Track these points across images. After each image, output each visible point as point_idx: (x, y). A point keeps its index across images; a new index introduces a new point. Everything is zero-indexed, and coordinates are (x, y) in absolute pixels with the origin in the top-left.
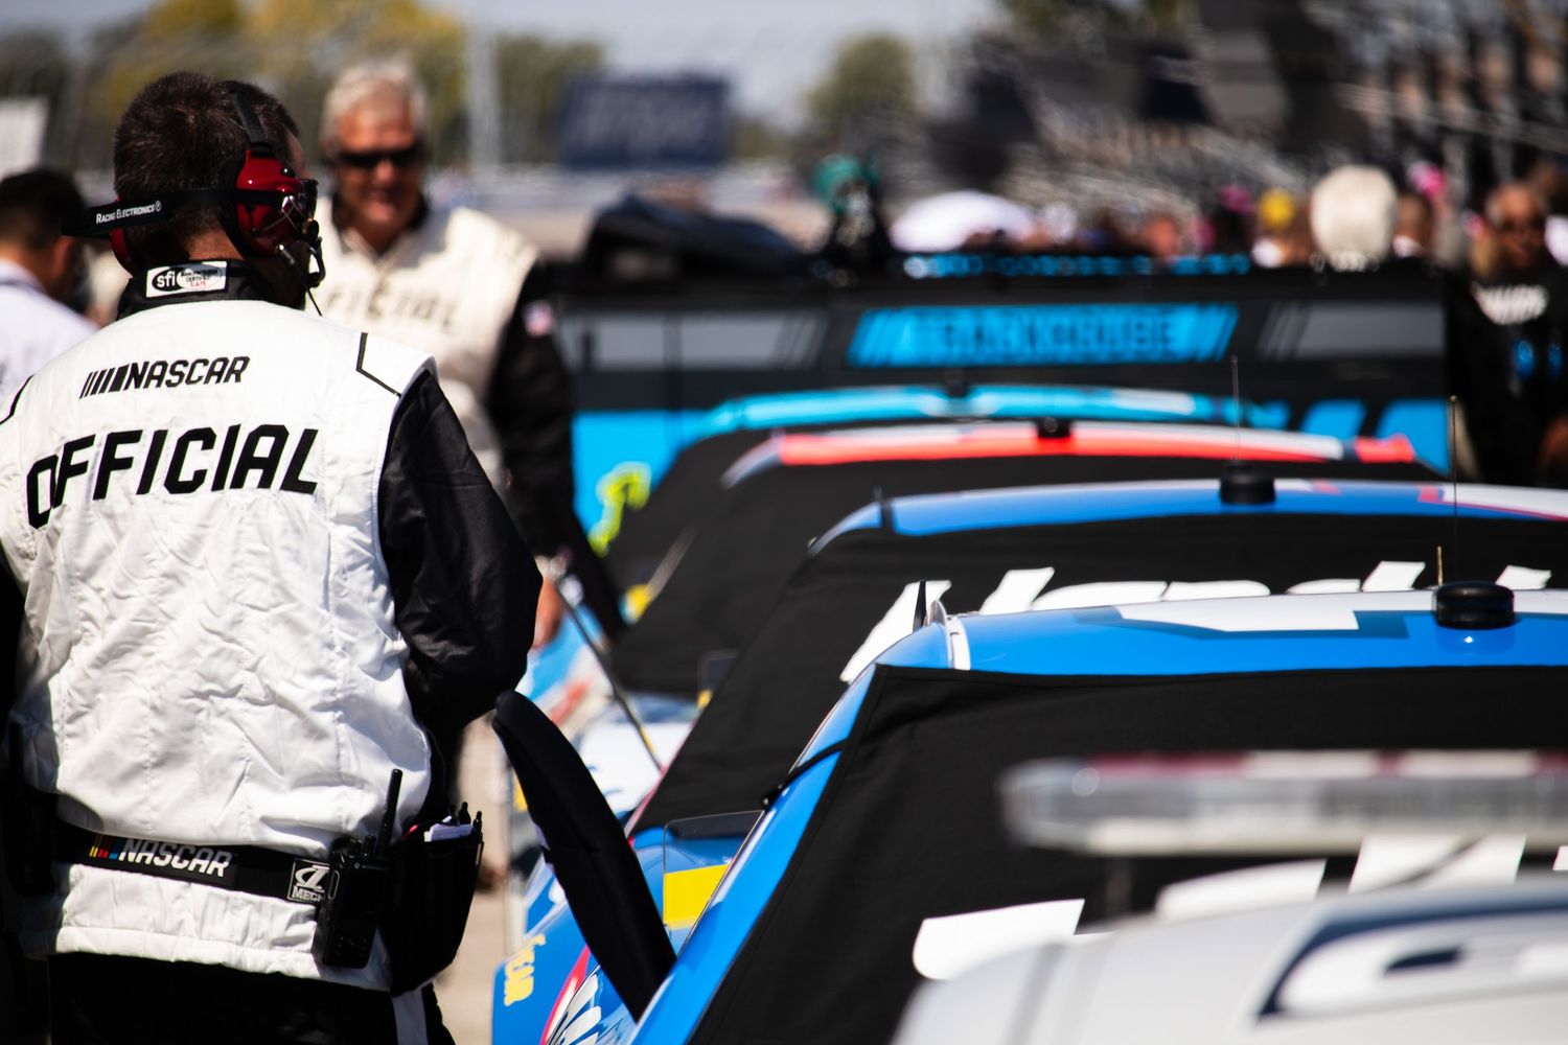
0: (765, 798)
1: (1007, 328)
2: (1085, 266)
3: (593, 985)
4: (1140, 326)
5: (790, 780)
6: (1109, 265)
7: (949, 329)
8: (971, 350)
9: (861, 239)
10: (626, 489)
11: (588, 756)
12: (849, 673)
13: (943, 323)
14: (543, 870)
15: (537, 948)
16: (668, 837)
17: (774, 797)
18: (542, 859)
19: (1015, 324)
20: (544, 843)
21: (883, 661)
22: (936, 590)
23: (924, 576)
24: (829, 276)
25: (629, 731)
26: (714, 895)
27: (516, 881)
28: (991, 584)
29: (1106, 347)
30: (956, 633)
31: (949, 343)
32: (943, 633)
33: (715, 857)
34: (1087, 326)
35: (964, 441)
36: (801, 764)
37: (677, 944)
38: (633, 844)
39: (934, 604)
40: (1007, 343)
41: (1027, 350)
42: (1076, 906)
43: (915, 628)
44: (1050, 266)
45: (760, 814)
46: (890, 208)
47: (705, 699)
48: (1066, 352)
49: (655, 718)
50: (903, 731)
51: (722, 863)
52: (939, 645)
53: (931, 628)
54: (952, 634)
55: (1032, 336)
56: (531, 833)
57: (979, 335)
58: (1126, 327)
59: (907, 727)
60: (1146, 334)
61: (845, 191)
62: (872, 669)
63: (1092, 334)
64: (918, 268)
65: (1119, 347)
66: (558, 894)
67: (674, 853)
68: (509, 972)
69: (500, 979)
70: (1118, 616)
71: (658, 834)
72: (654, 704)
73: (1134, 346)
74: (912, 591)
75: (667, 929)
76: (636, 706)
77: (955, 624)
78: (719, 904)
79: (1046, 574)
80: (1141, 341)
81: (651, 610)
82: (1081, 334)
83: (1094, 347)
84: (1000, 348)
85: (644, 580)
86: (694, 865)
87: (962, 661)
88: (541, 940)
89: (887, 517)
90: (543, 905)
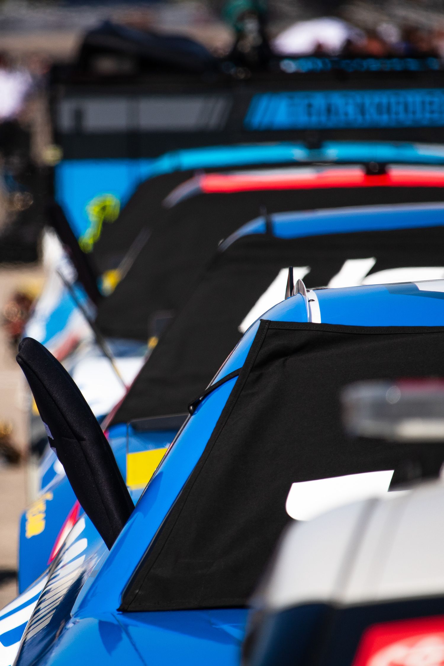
0: (191, 405)
1: (347, 104)
2: (397, 65)
3: (82, 524)
4: (431, 103)
5: (207, 394)
6: (413, 65)
7: (310, 106)
8: (323, 119)
9: (254, 48)
10: (104, 208)
11: (79, 379)
12: (245, 326)
13: (306, 102)
14: (51, 453)
15: (48, 503)
16: (130, 429)
17: (197, 404)
18: (49, 445)
19: (351, 101)
20: (50, 435)
21: (264, 318)
22: (300, 273)
23: (291, 265)
24: (233, 71)
25: (104, 364)
26: (158, 468)
27: (34, 459)
28: (336, 269)
29: (411, 116)
30: (313, 300)
31: (310, 114)
32: (304, 300)
33: (159, 444)
34: (398, 103)
35: (319, 178)
36: (213, 384)
37: (135, 499)
38: (107, 436)
39: (298, 281)
40: (346, 114)
41: (360, 118)
42: (389, 474)
43: (286, 297)
44: (374, 65)
45: (187, 416)
46: (272, 29)
47: (153, 342)
48: (384, 119)
49: (122, 354)
50: (279, 362)
51: (163, 446)
52: (302, 307)
53: (297, 297)
54: (309, 301)
55: (362, 110)
56: (42, 429)
57: (329, 110)
58: (423, 103)
59: (282, 360)
60: (435, 107)
61: (242, 18)
62: (258, 323)
63: (401, 108)
64: (290, 67)
65: (419, 116)
66: (60, 468)
67: (134, 441)
68: (29, 517)
69: (23, 521)
70: (416, 289)
71: (123, 429)
72: (122, 345)
73: (428, 115)
74: (284, 274)
75: (129, 490)
76: (110, 348)
77: (312, 294)
78: (161, 474)
79: (369, 263)
80: (432, 112)
81: (120, 286)
82: (394, 108)
83: (402, 116)
84: (342, 117)
85: (114, 266)
86: (146, 449)
87: (316, 318)
88: (49, 496)
89: (269, 226)
90: (51, 474)
